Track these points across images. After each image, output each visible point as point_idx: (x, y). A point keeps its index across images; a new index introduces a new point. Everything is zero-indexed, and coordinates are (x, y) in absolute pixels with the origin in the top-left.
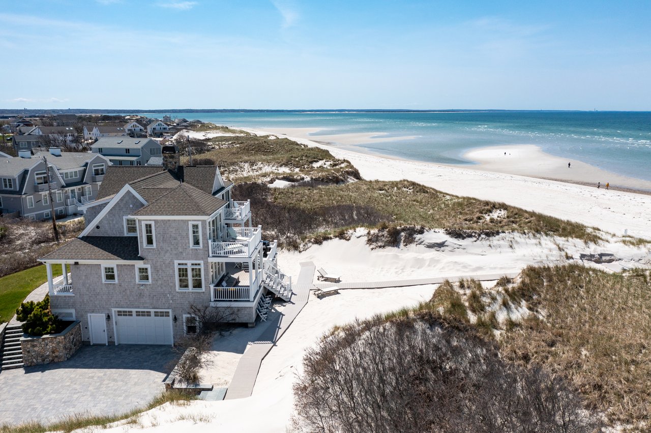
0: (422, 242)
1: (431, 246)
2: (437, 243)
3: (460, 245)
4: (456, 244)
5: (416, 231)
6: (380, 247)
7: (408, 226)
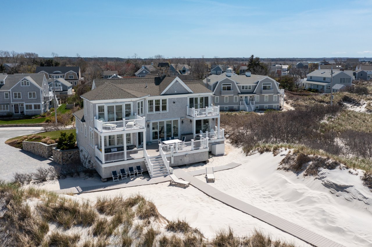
0: (323, 178)
1: (328, 185)
2: (336, 185)
3: (365, 198)
4: (360, 194)
5: (326, 165)
6: (285, 169)
7: (319, 156)
